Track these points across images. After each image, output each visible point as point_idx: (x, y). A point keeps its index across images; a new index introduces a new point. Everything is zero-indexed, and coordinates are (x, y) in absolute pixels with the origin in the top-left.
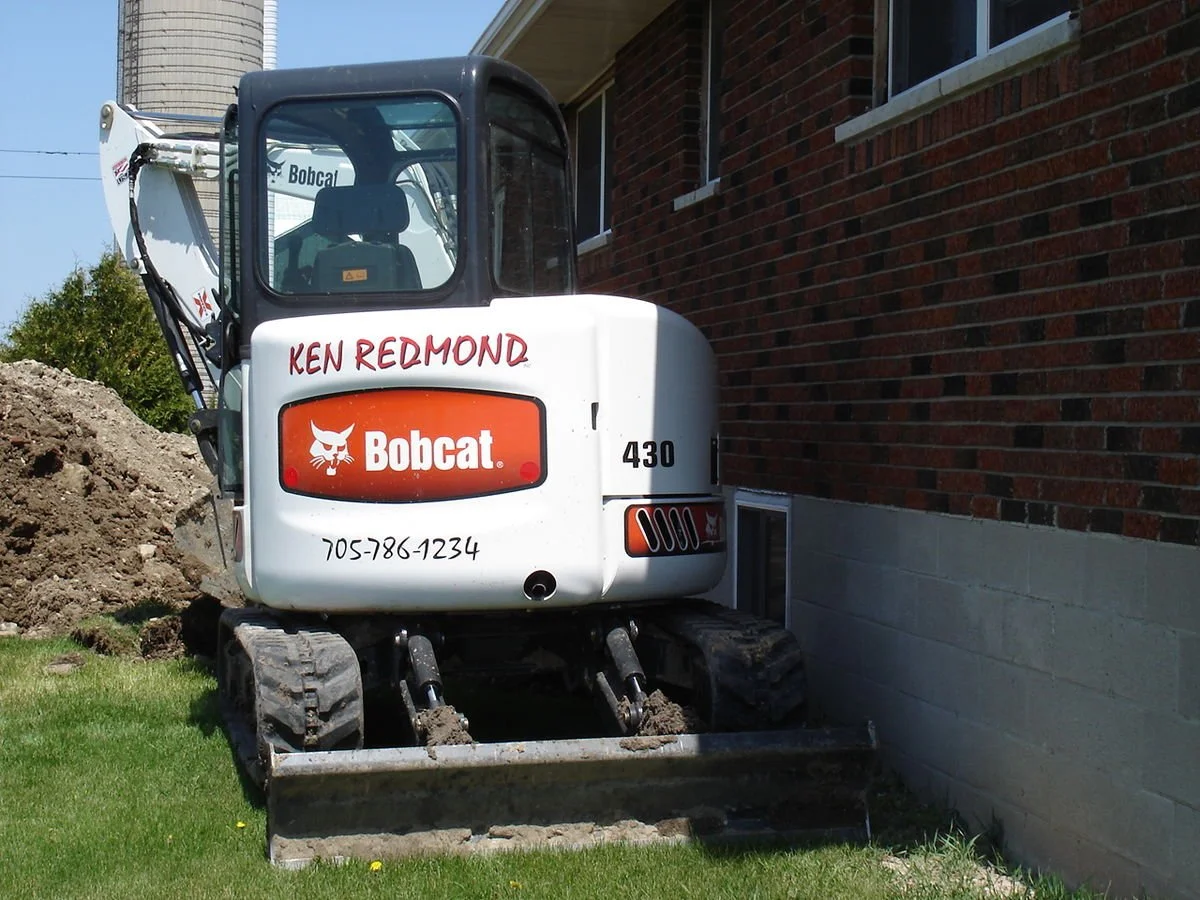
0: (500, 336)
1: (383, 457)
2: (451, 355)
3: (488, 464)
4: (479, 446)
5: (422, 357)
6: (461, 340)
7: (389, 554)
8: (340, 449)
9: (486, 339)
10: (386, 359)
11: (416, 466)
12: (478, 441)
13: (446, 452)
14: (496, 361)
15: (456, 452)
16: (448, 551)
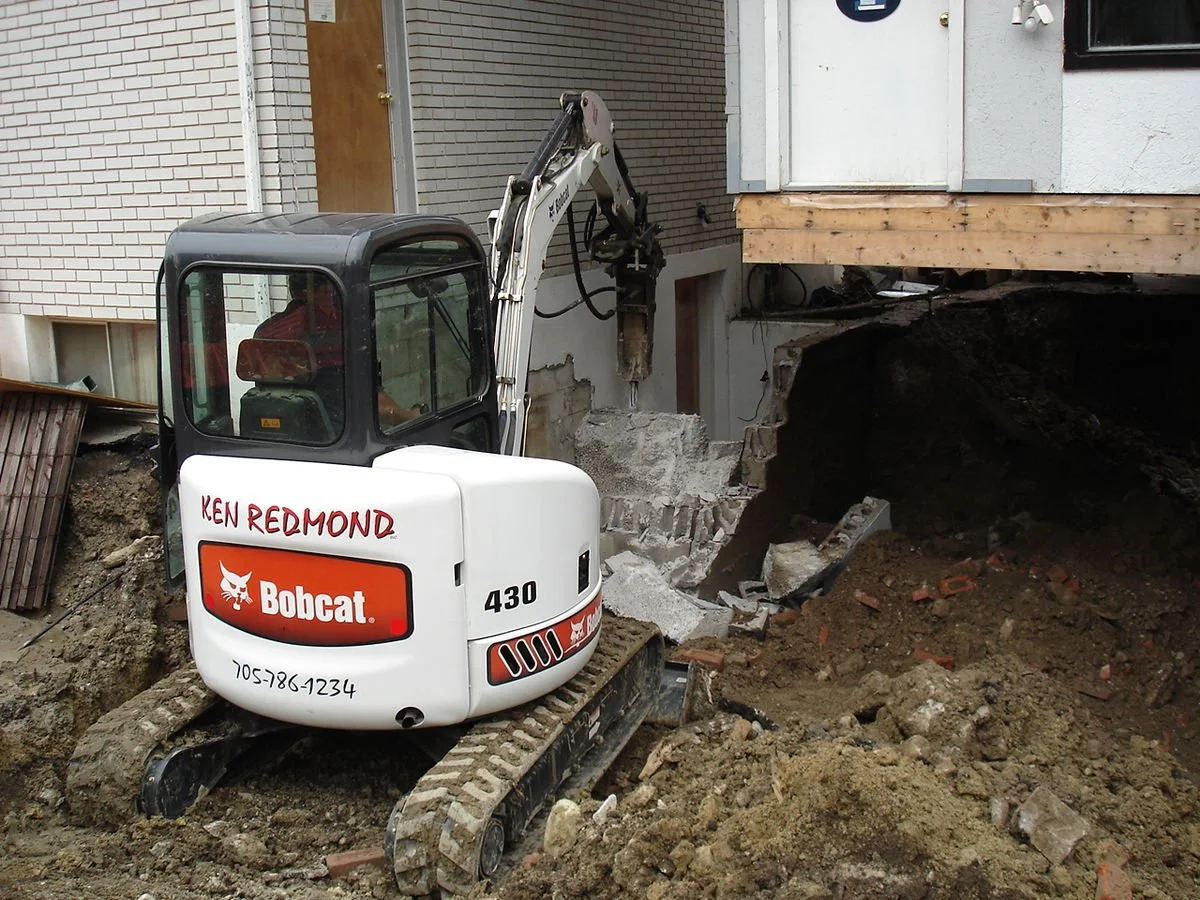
0: (369, 512)
1: (274, 602)
2: (325, 527)
3: (361, 619)
4: (353, 604)
5: (301, 527)
6: (334, 515)
7: (282, 686)
8: (243, 590)
9: (355, 515)
10: (272, 525)
11: (301, 615)
12: (352, 600)
13: (326, 608)
14: (366, 533)
15: (334, 607)
16: (329, 689)
